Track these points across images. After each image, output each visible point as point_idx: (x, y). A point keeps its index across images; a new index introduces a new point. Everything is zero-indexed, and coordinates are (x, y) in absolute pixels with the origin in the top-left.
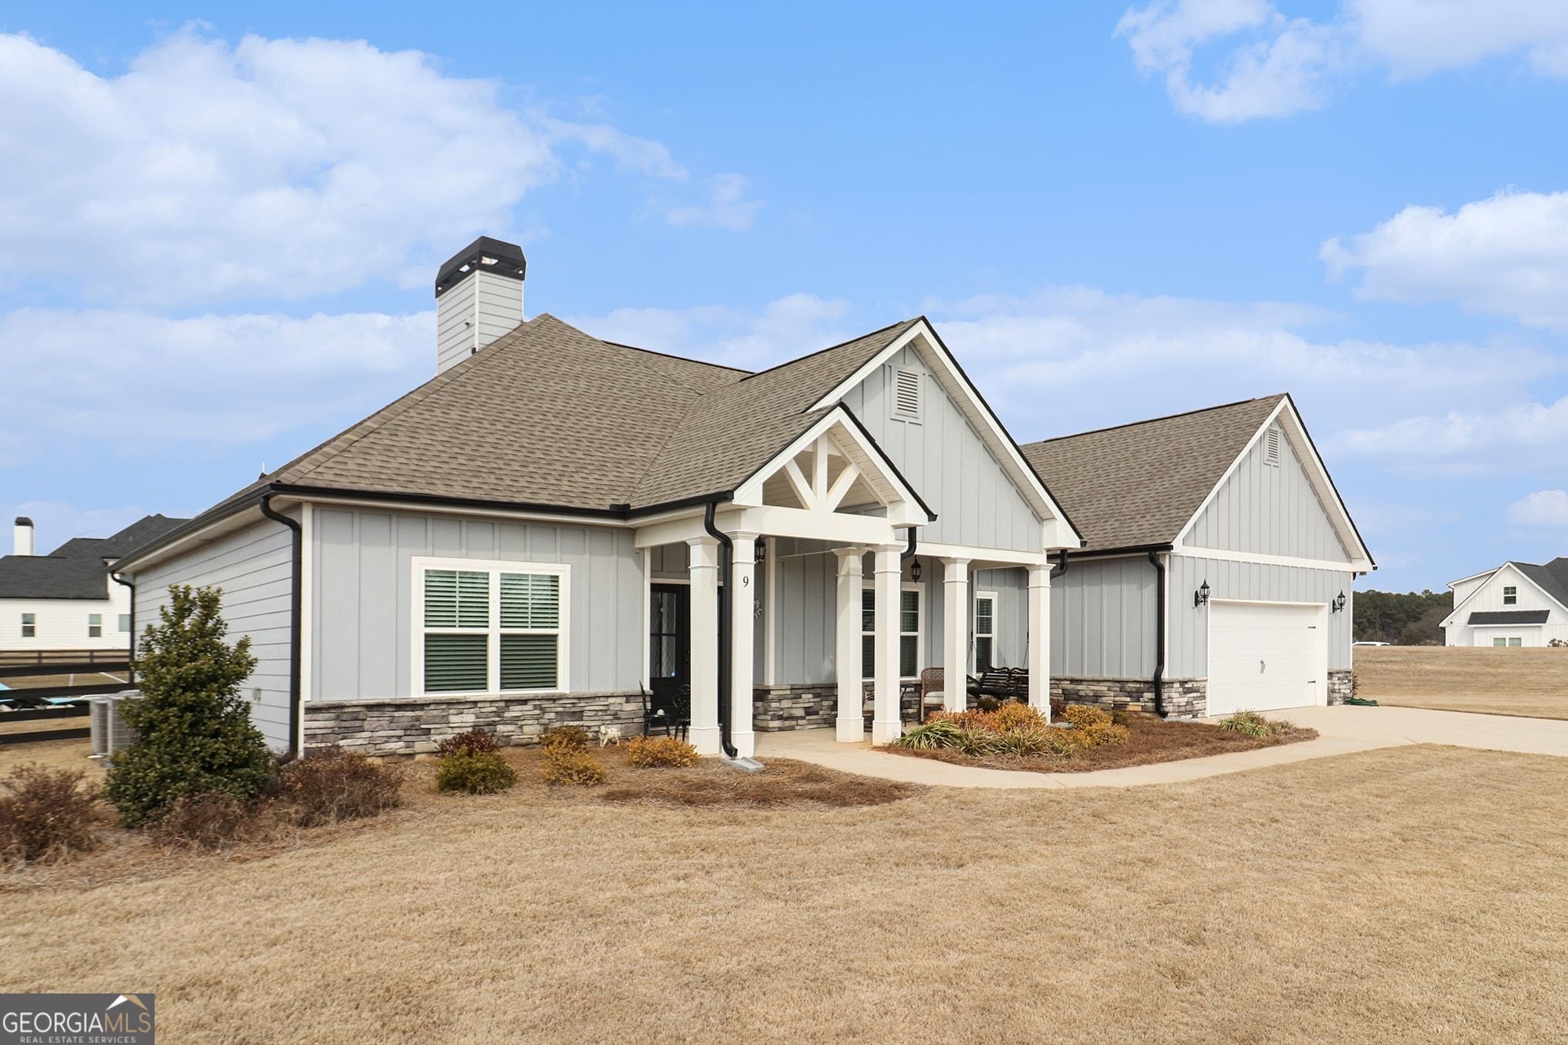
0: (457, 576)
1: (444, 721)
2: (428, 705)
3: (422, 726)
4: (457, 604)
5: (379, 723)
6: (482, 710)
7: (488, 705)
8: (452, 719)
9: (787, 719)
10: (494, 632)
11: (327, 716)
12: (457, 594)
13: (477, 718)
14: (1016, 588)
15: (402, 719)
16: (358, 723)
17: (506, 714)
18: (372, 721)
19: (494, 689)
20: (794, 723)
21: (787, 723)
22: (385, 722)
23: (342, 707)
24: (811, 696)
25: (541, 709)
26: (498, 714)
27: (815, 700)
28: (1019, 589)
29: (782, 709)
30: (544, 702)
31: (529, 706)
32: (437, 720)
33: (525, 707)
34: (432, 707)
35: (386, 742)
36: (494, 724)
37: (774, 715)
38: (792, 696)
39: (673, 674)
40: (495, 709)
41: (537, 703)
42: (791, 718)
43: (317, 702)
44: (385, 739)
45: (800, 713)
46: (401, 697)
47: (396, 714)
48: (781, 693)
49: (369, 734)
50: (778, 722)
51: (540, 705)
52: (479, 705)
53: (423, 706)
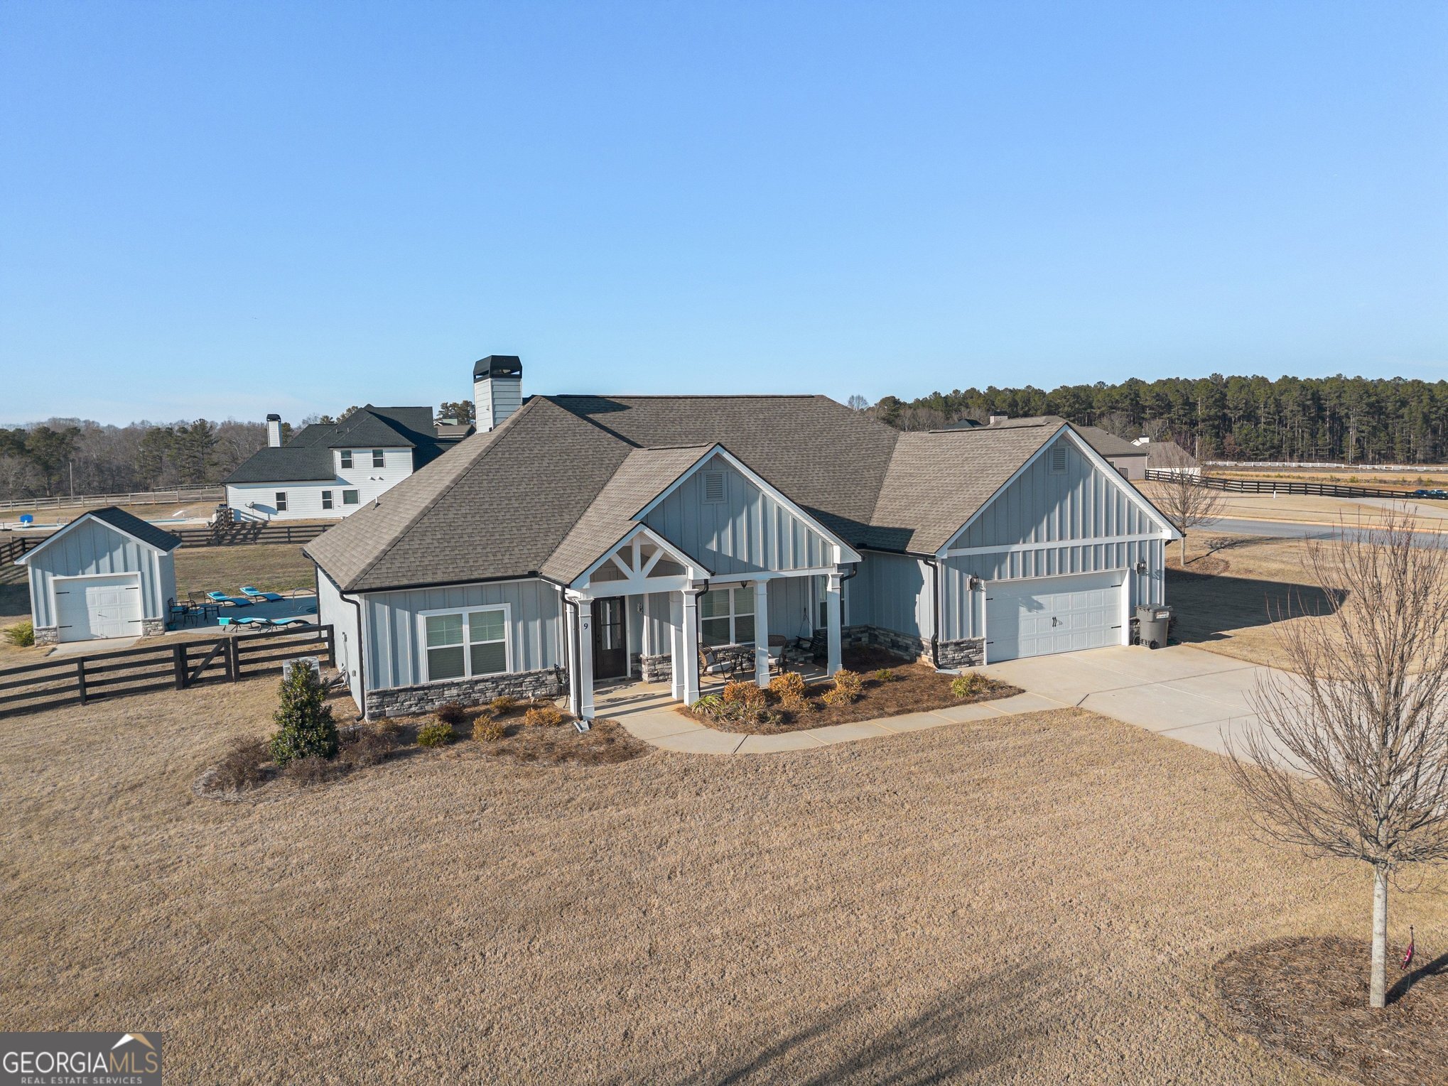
0: (444, 618)
1: (440, 694)
2: (432, 687)
3: (429, 698)
4: (445, 633)
5: (405, 698)
6: (462, 687)
7: (465, 684)
8: (445, 693)
10: (467, 644)
11: (378, 696)
12: (444, 628)
13: (459, 691)
15: (417, 695)
16: (394, 699)
17: (475, 688)
18: (402, 697)
19: (468, 675)
22: (408, 697)
23: (386, 691)
25: (497, 683)
26: (471, 688)
30: (498, 679)
31: (490, 682)
32: (437, 694)
33: (487, 683)
34: (434, 687)
36: (469, 693)
40: (469, 686)
41: (494, 680)
43: (373, 690)
44: (409, 706)
46: (418, 684)
47: (414, 693)
49: (401, 704)
51: (496, 681)
52: (460, 684)
53: (429, 688)
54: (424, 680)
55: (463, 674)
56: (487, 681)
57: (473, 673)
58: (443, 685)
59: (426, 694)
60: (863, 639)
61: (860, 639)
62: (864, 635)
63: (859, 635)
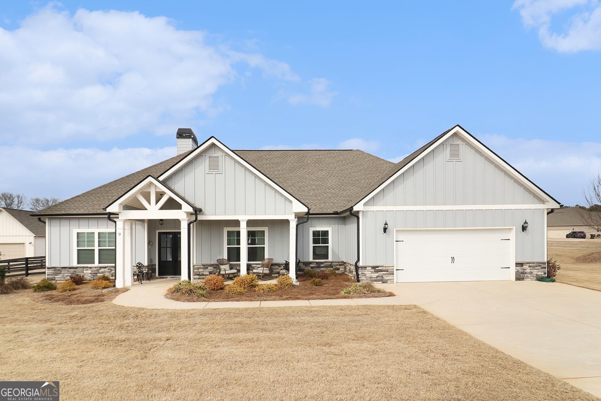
0: (86, 233)
1: (82, 272)
2: (78, 268)
3: (76, 273)
4: (86, 241)
5: (65, 272)
6: (93, 269)
7: (95, 268)
8: (85, 271)
9: (201, 275)
10: (96, 248)
11: (52, 270)
12: (86, 238)
13: (91, 271)
14: (344, 225)
15: (70, 271)
16: (60, 272)
17: (100, 271)
18: (63, 271)
19: (96, 264)
20: (205, 277)
21: (201, 277)
22: (66, 272)
23: (56, 268)
24: (212, 268)
25: (111, 270)
26: (98, 270)
27: (214, 269)
28: (345, 225)
29: (199, 272)
30: (111, 268)
31: (107, 269)
32: (80, 272)
33: (105, 269)
34: (79, 268)
35: (67, 277)
36: (97, 273)
37: (195, 274)
38: (204, 268)
39: (171, 260)
40: (96, 269)
41: (109, 268)
42: (203, 275)
43: (50, 267)
44: (66, 276)
45: (208, 273)
46: (71, 266)
47: (69, 270)
48: (198, 266)
49: (63, 275)
50: (198, 276)
51: (110, 269)
52: (92, 268)
53: (76, 268)
54: (75, 264)
55: (94, 263)
56: (105, 267)
57: (99, 263)
58: (84, 267)
59: (75, 271)
60: (341, 269)
61: (338, 269)
62: (341, 267)
63: (338, 267)
